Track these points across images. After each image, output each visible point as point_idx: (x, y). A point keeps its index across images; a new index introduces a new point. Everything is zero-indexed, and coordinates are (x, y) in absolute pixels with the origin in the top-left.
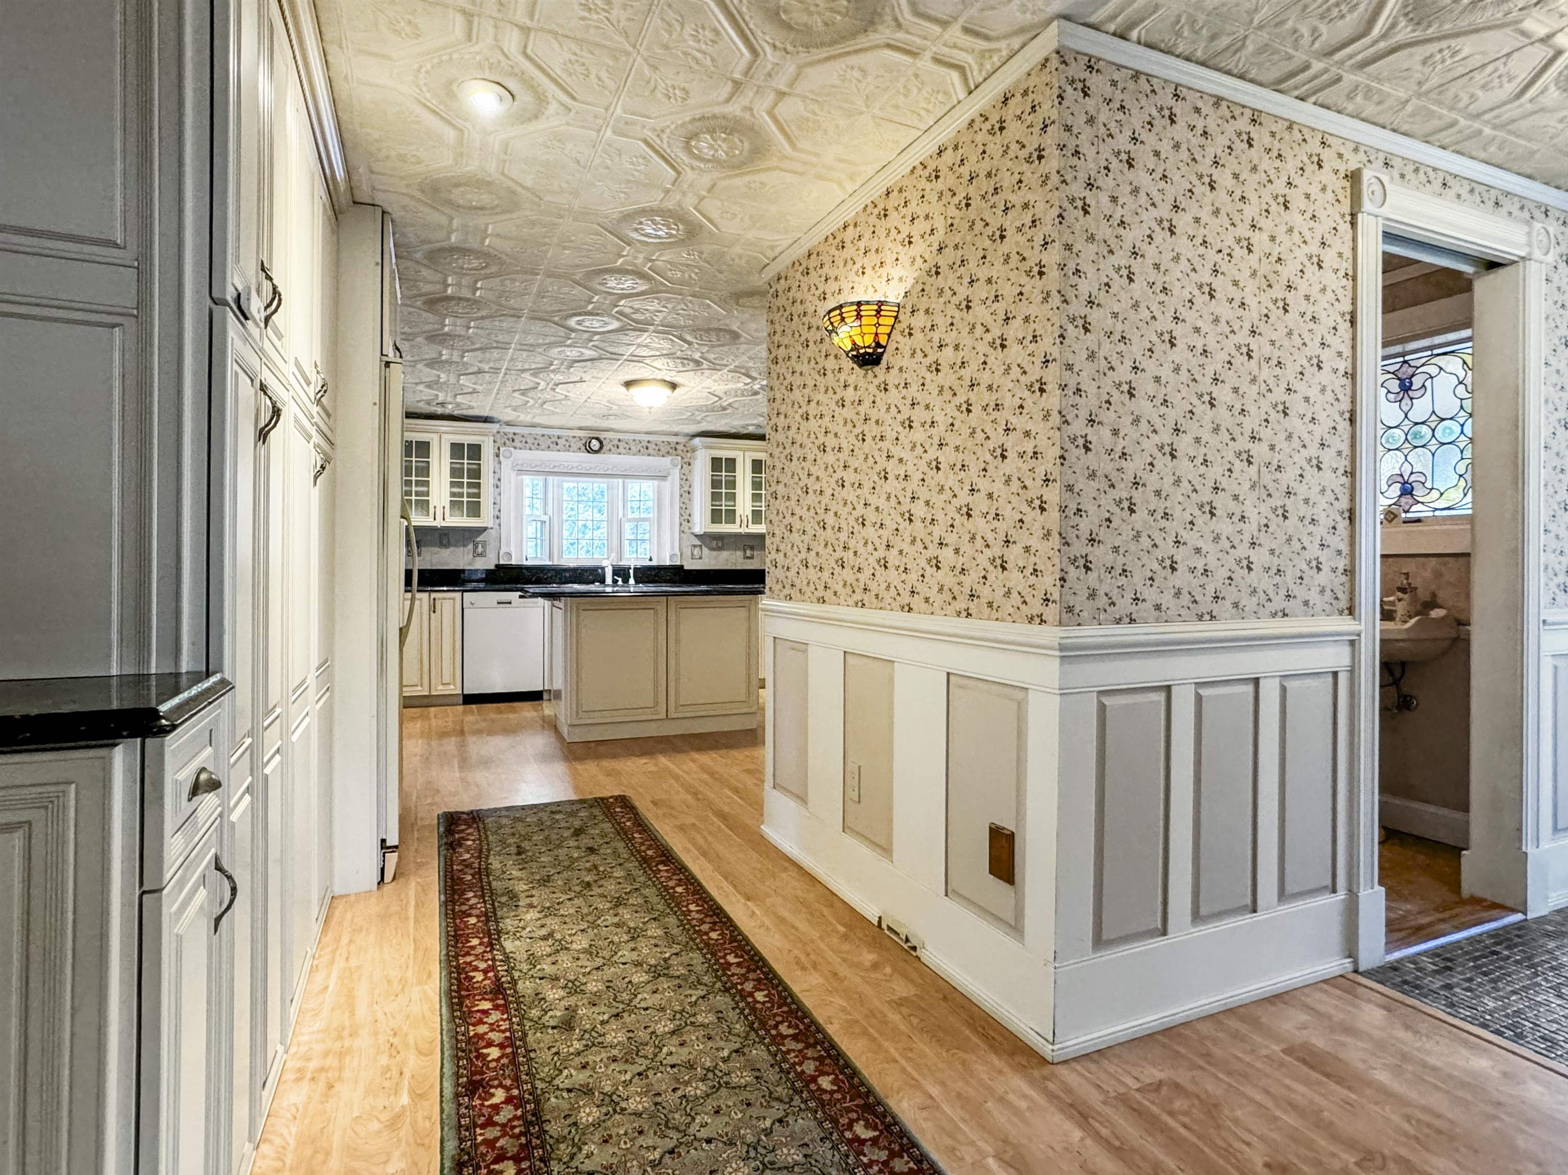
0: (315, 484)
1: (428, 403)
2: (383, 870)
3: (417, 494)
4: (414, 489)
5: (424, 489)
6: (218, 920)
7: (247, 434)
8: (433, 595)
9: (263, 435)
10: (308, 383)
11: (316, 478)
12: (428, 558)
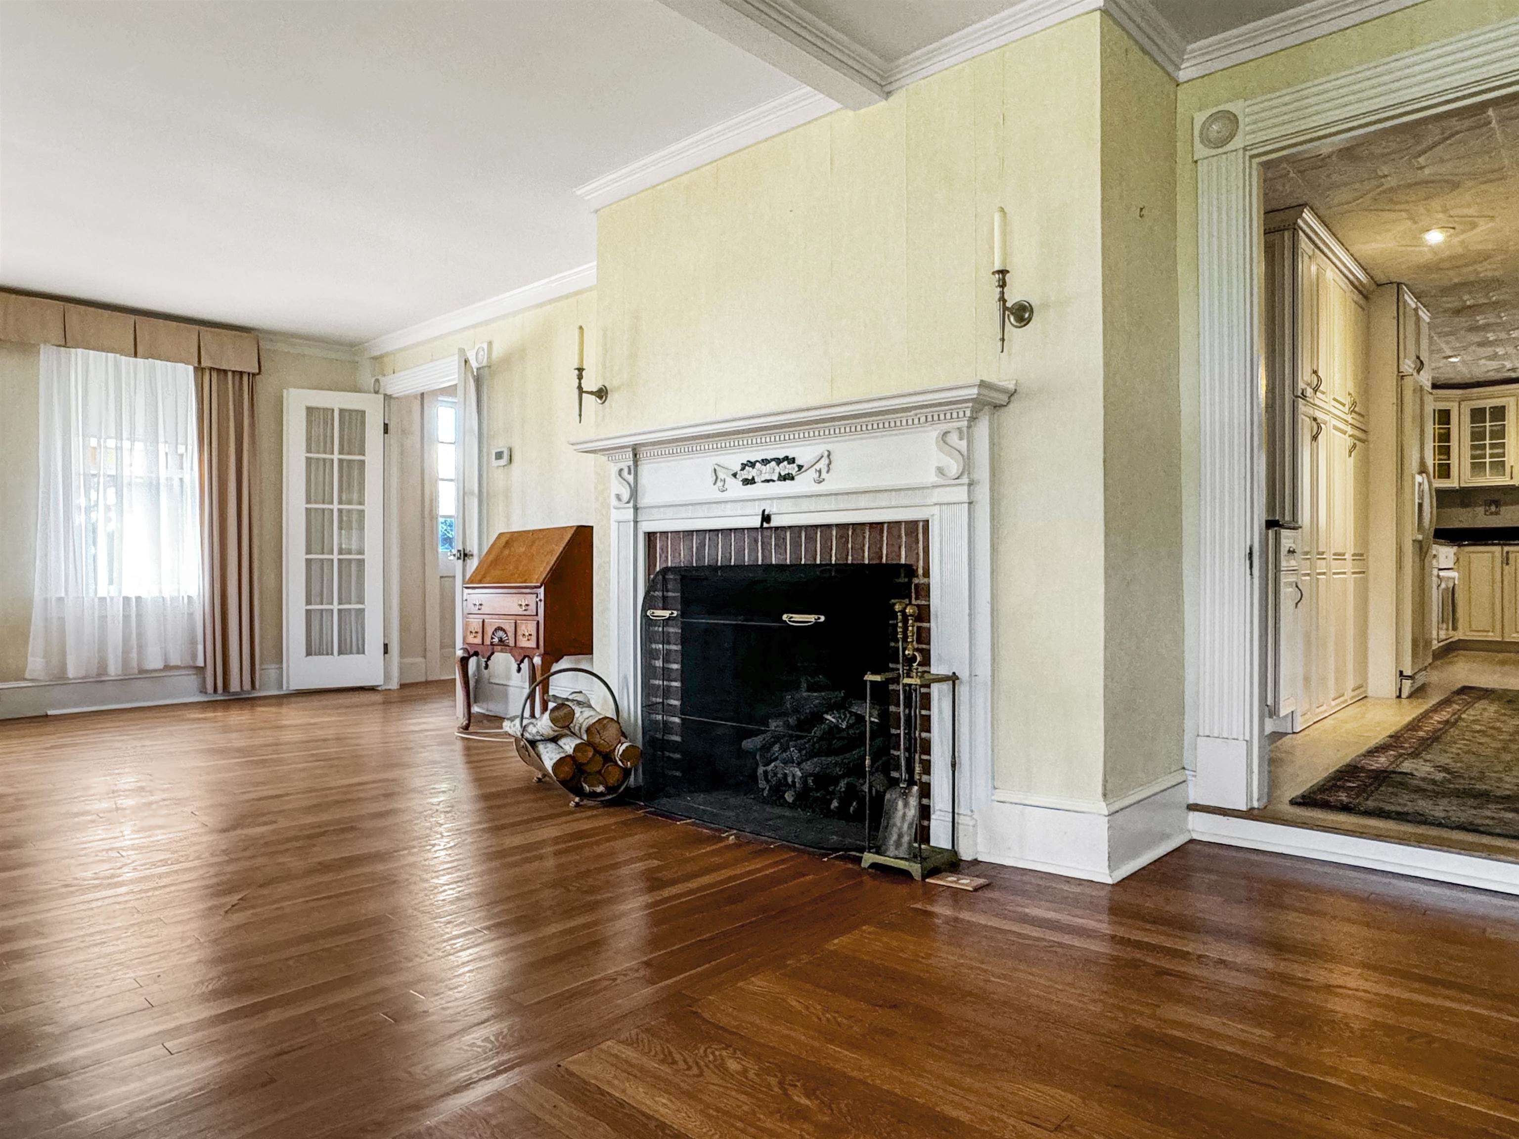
0: (1350, 456)
1: (1497, 370)
2: (1400, 690)
3: (1492, 456)
4: (1488, 451)
5: (1500, 451)
6: (1297, 604)
7: (1307, 438)
8: (1506, 549)
9: (1315, 438)
10: (1344, 405)
11: (1350, 452)
12: (1508, 517)
